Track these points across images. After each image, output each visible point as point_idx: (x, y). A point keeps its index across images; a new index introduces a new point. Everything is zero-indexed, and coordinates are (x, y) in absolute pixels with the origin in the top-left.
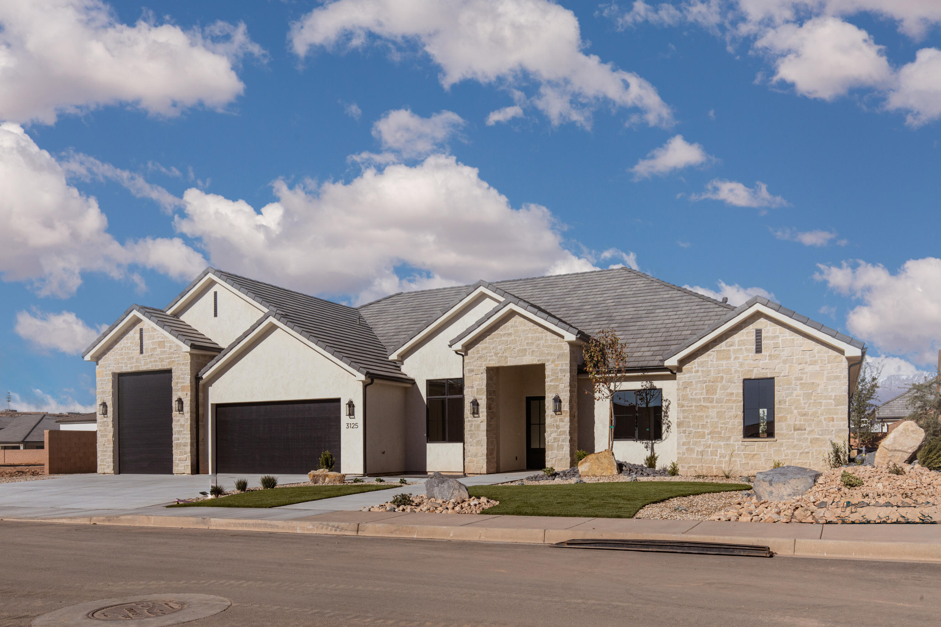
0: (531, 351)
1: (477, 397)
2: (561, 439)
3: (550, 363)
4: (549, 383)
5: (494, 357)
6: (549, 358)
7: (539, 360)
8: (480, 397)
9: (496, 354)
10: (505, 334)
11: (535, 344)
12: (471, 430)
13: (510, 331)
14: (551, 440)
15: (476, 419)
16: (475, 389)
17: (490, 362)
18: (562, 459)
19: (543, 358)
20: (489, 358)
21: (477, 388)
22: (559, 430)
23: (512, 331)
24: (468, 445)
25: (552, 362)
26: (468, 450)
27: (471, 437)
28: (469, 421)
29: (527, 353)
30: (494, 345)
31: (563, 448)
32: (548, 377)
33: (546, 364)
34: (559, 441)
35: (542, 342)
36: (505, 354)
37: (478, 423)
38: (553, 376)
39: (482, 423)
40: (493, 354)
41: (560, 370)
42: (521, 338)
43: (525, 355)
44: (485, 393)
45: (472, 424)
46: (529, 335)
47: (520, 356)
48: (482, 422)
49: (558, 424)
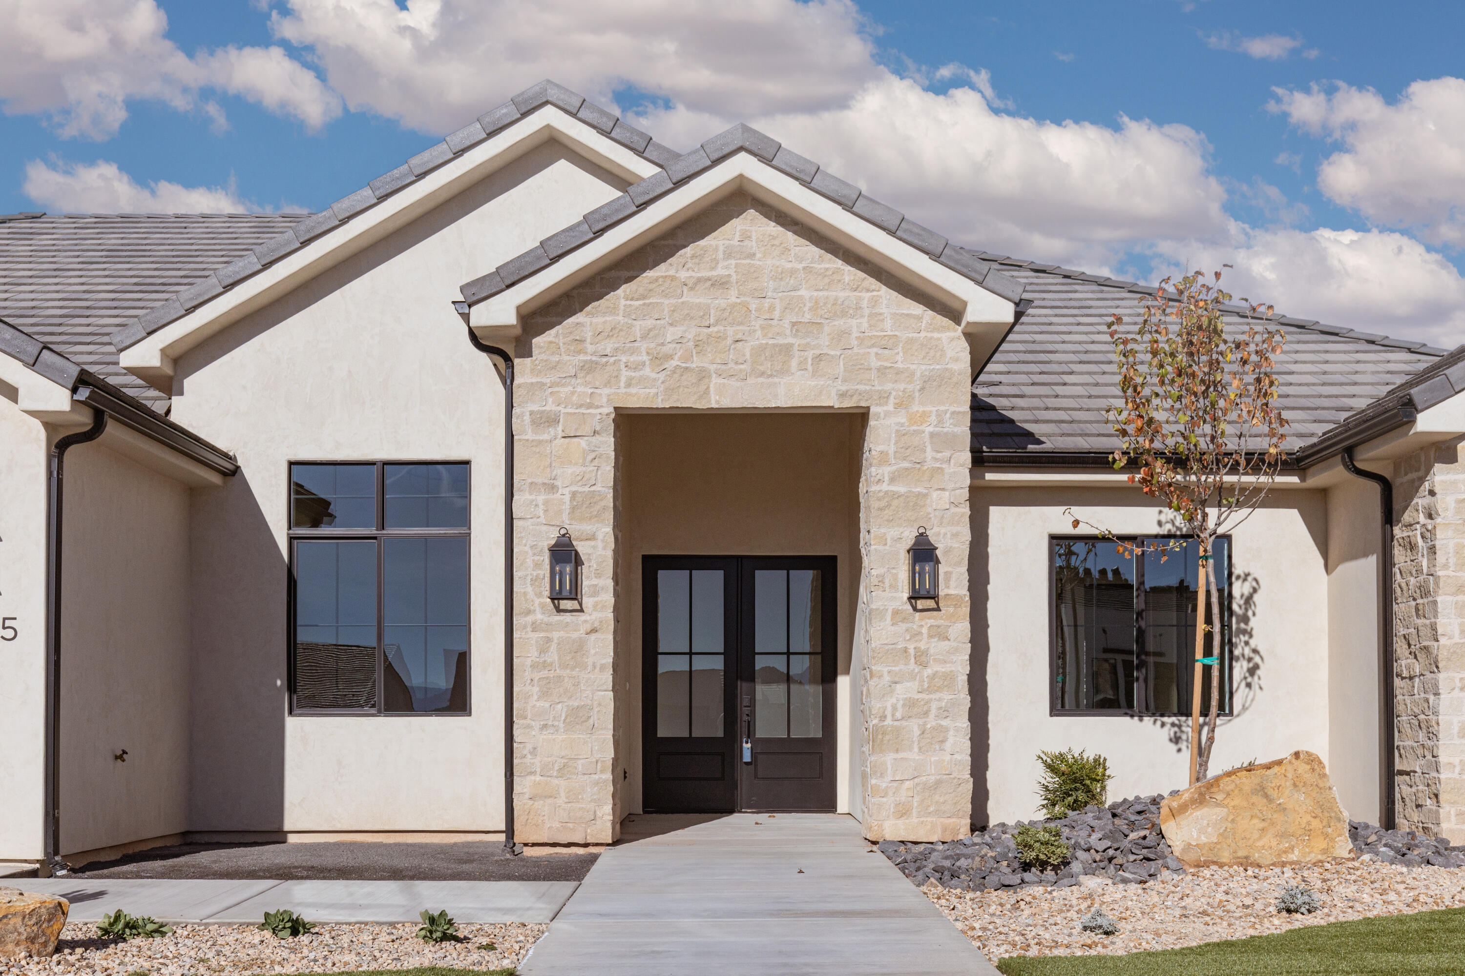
0: (810, 354)
1: (575, 529)
2: (934, 706)
3: (890, 407)
4: (885, 487)
5: (647, 371)
6: (889, 386)
7: (842, 395)
8: (587, 528)
9: (659, 359)
10: (699, 280)
11: (827, 329)
12: (545, 665)
13: (720, 271)
14: (894, 708)
15: (567, 618)
16: (564, 495)
17: (633, 390)
18: (938, 783)
19: (861, 387)
20: (625, 374)
21: (574, 494)
22: (929, 671)
23: (731, 272)
24: (529, 727)
25: (898, 406)
26: (529, 747)
27: (544, 694)
28: (535, 627)
29: (794, 363)
30: (649, 323)
31: (942, 742)
32: (884, 459)
33: (873, 410)
34: (926, 713)
35: (856, 325)
36: (696, 363)
37: (575, 635)
38: (905, 459)
39: (593, 637)
40: (645, 358)
41: (932, 435)
42: (767, 303)
43: (784, 371)
44: (610, 516)
45: (549, 640)
46: (802, 292)
47: (762, 374)
48: (594, 631)
49: (923, 645)
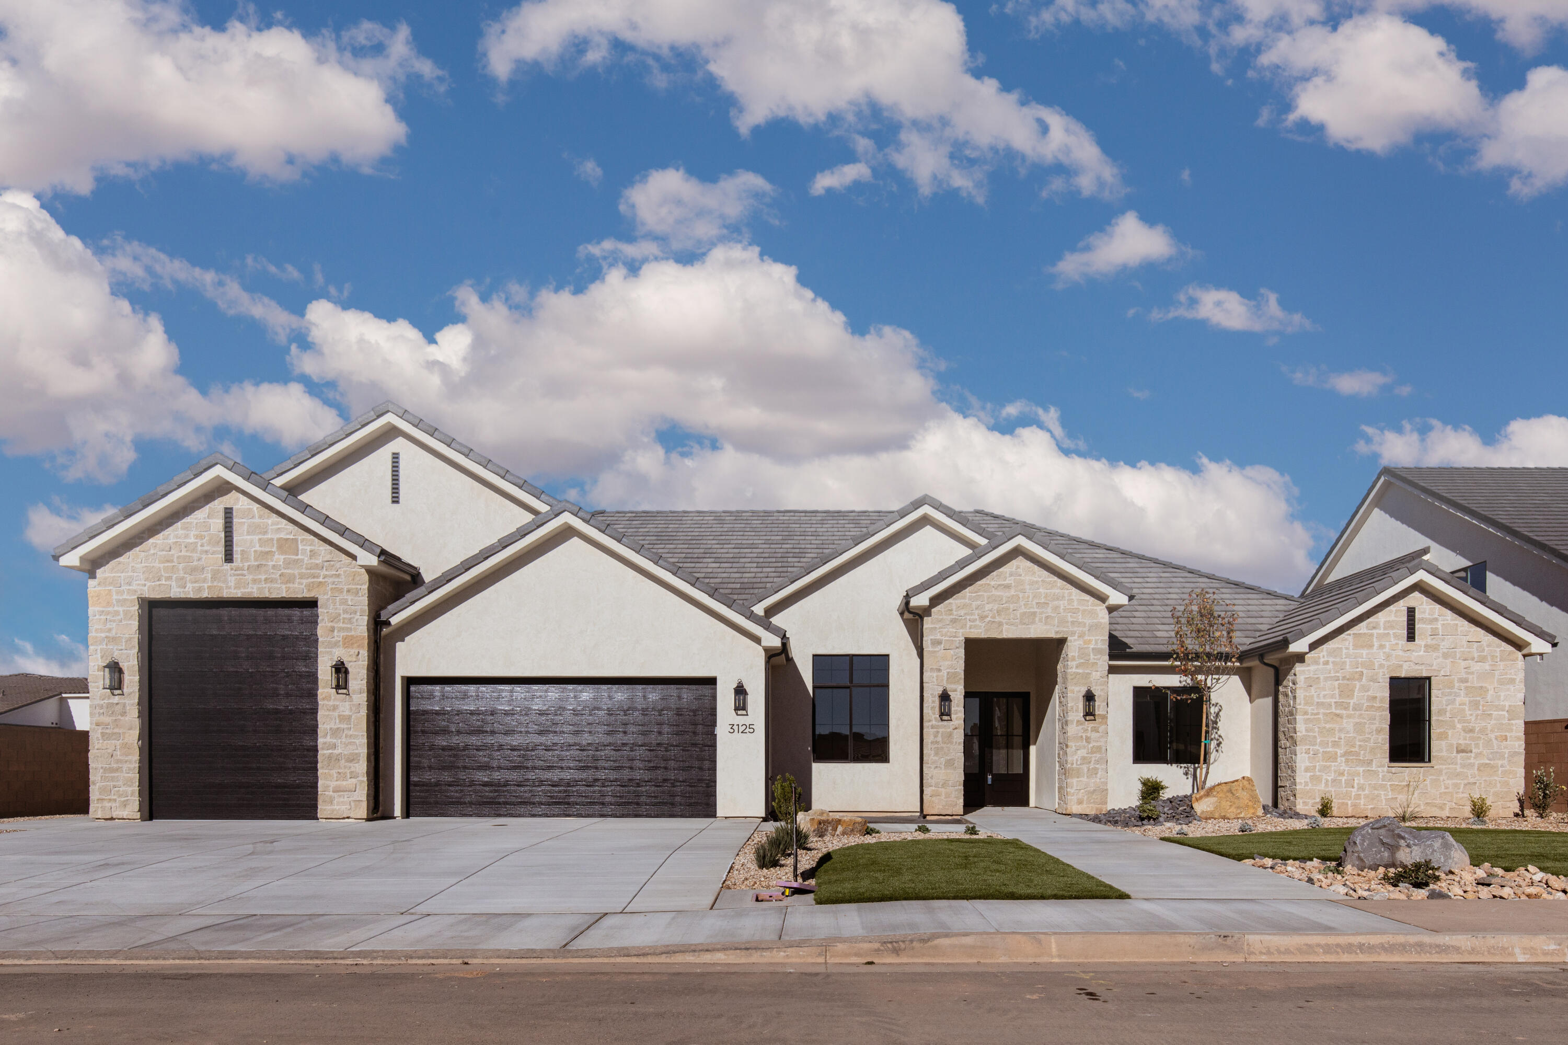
0: (1044, 616)
1: (949, 687)
2: (1093, 759)
3: (1076, 637)
4: (1074, 670)
5: (978, 623)
6: (1076, 629)
7: (1057, 632)
8: (953, 686)
9: (982, 618)
10: (999, 585)
11: (1050, 605)
12: (937, 742)
13: (1007, 582)
14: (1077, 760)
15: (945, 723)
16: (944, 673)
17: (972, 630)
18: (1094, 791)
19: (1065, 629)
20: (969, 624)
21: (948, 673)
22: (1091, 745)
23: (1012, 582)
24: (930, 767)
25: (1079, 637)
26: (930, 775)
27: (936, 754)
28: (933, 727)
29: (1037, 619)
30: (979, 603)
31: (1097, 773)
32: (1073, 659)
33: (1069, 638)
34: (1090, 762)
35: (1062, 604)
36: (997, 619)
37: (949, 730)
38: (1082, 658)
39: (956, 731)
40: (977, 617)
41: (1093, 649)
42: (1026, 595)
43: (1033, 622)
44: (962, 682)
45: (938, 732)
46: (1041, 590)
47: (1024, 624)
48: (956, 728)
49: (1089, 735)
